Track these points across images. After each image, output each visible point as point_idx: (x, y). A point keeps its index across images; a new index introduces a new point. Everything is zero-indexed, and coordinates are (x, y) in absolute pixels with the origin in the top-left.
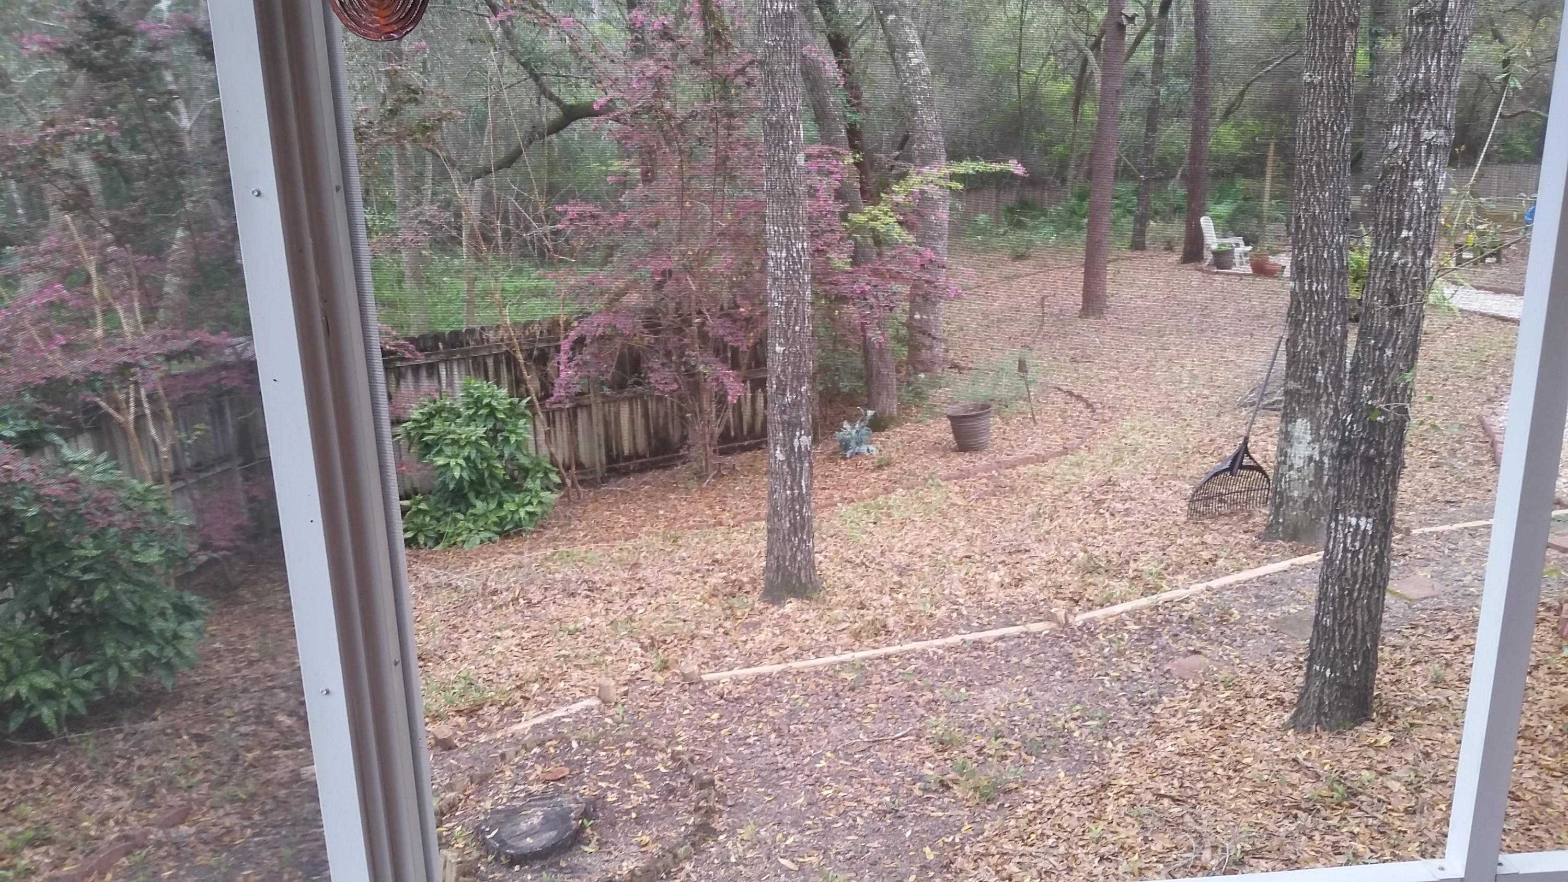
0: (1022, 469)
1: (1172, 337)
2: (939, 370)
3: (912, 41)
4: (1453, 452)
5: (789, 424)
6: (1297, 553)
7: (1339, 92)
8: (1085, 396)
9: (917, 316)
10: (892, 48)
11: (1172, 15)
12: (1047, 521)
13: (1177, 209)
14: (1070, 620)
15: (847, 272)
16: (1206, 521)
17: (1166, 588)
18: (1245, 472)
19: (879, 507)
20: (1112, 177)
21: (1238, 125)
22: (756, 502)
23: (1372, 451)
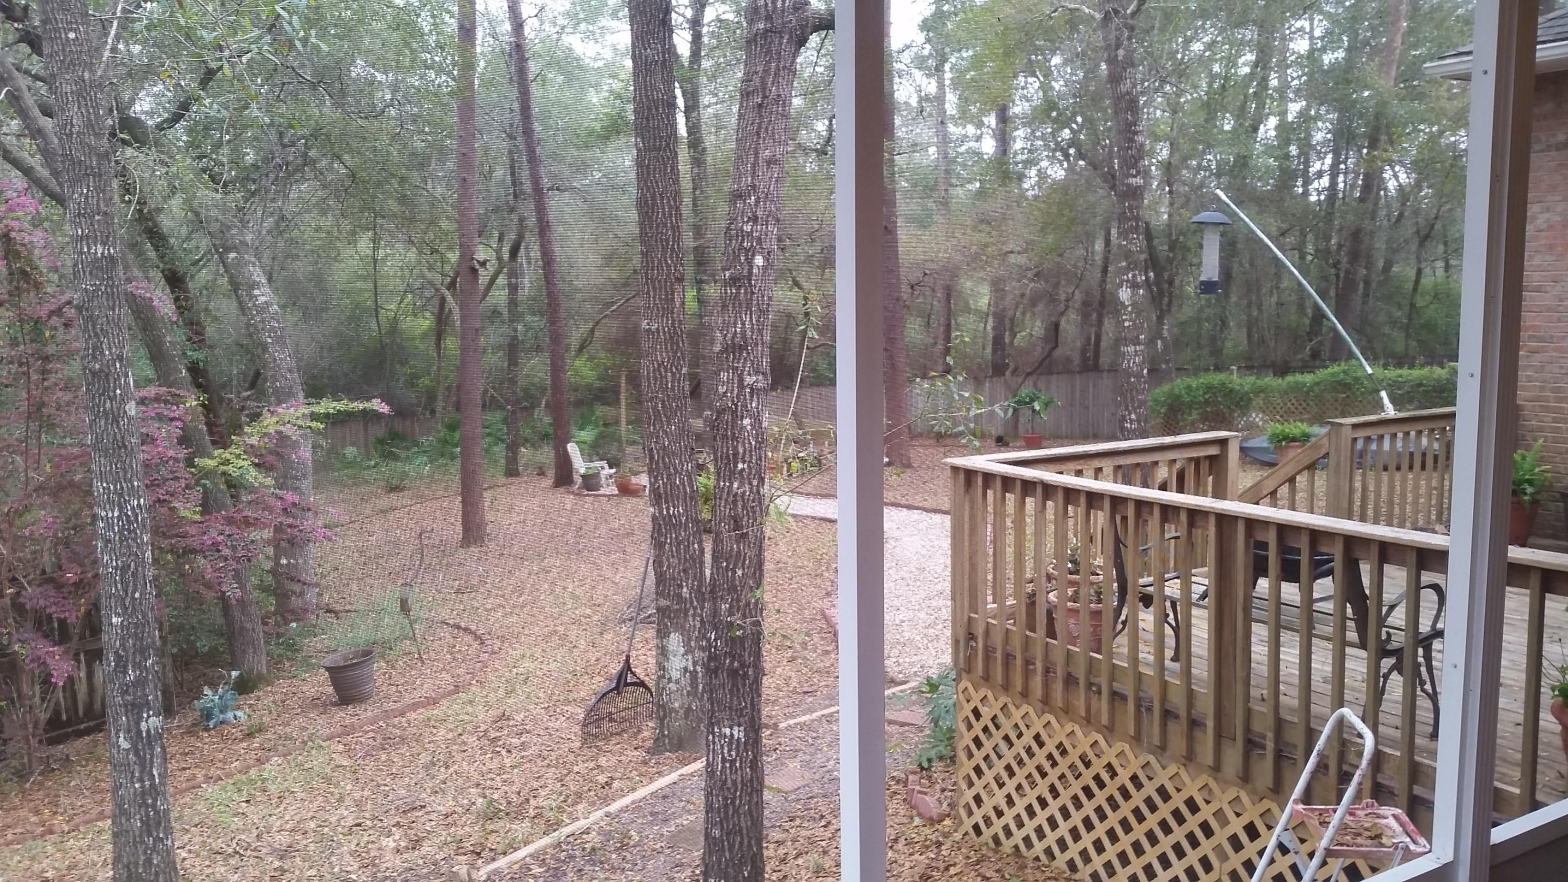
0: (412, 715)
1: (553, 560)
2: (313, 617)
3: (258, 279)
4: (804, 645)
5: (133, 705)
6: (684, 763)
7: (673, 338)
8: (473, 628)
9: (284, 561)
10: (235, 286)
11: (522, 258)
12: (442, 769)
13: (545, 436)
14: (474, 876)
15: (195, 522)
16: (599, 744)
17: (568, 821)
18: (630, 688)
19: (251, 782)
20: (479, 409)
21: (591, 358)
22: (98, 797)
23: (736, 664)
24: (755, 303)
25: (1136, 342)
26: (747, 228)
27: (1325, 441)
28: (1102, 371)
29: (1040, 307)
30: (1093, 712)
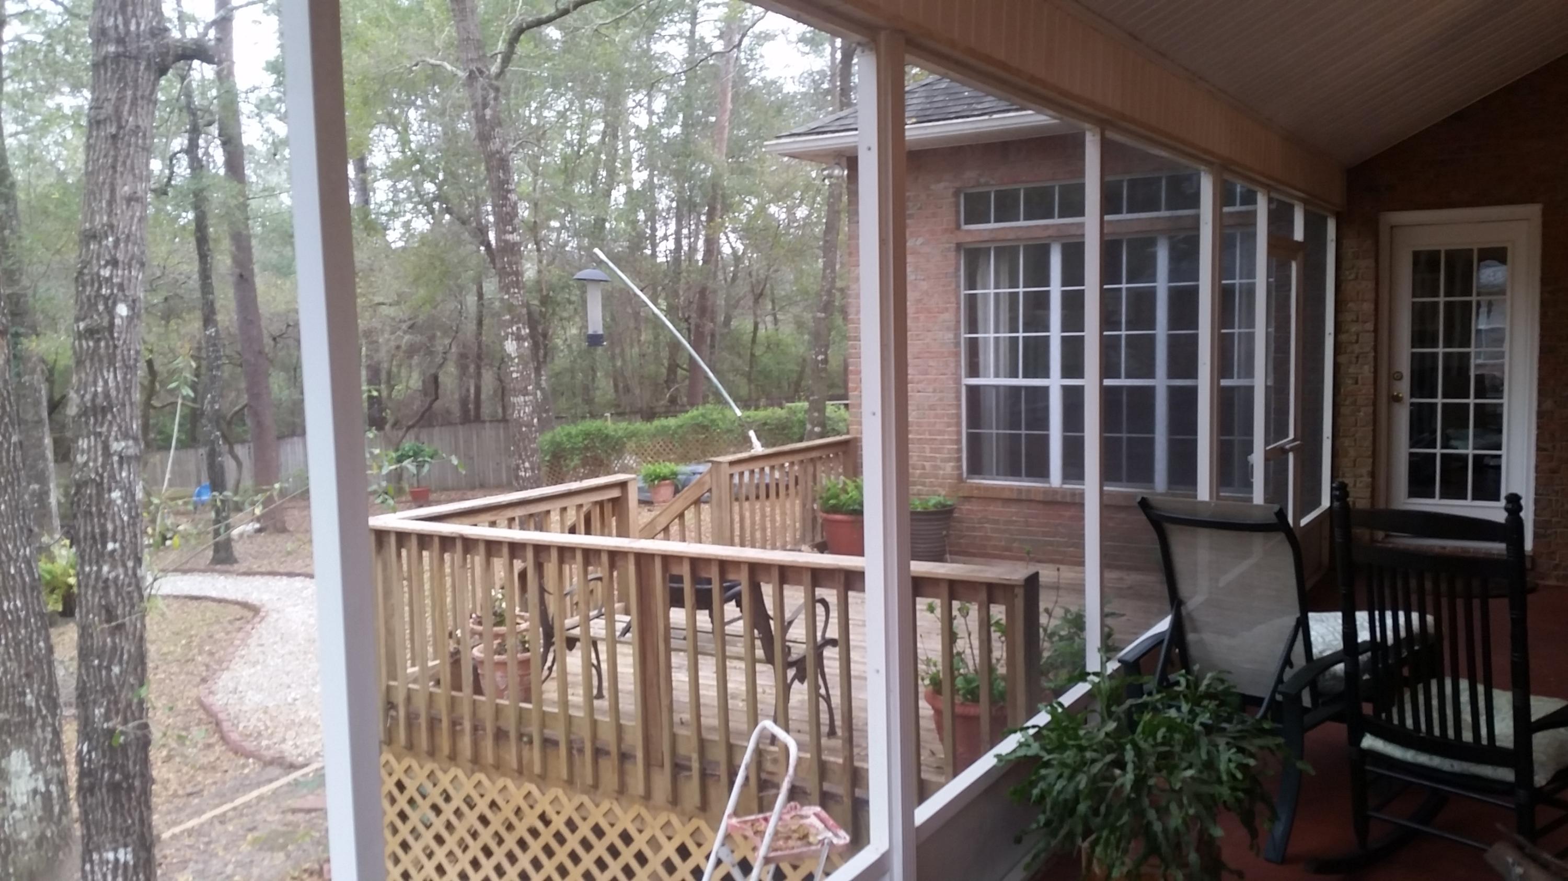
23: (117, 777)
24: (119, 357)
25: (525, 393)
26: (106, 273)
27: (708, 478)
28: (484, 422)
29: (416, 360)
30: (524, 762)
